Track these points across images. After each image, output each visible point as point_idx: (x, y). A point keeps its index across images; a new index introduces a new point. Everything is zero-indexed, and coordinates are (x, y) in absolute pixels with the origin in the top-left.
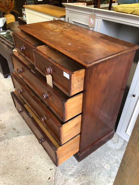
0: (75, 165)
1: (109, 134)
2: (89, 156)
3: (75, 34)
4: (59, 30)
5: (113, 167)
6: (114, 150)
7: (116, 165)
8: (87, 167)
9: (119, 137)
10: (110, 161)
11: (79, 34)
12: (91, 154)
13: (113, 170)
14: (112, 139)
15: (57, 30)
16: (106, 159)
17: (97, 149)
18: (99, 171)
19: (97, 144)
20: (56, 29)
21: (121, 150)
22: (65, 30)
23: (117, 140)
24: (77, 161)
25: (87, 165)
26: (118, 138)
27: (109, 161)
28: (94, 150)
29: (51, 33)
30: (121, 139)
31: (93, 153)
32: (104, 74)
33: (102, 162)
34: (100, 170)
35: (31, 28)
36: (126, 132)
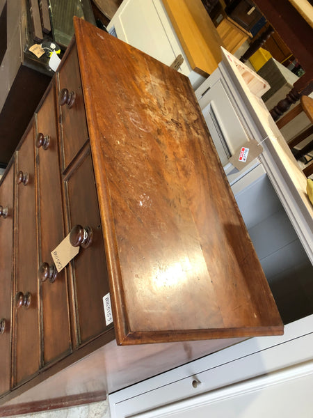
3: (183, 168)
4: (157, 118)
11: (192, 174)
15: (153, 116)
20: (153, 109)
22: (170, 131)
29: (132, 117)
35: (100, 54)
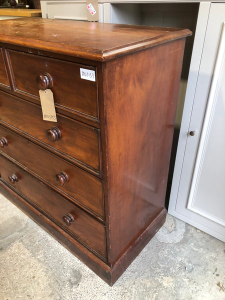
0: (105, 294)
1: (158, 216)
2: (129, 268)
5: (179, 280)
6: (172, 245)
7: (183, 274)
8: (129, 293)
9: (175, 218)
10: (171, 269)
12: (132, 263)
13: (180, 286)
14: (165, 225)
16: (162, 266)
17: (140, 250)
18: (155, 296)
19: (140, 240)
21: (184, 242)
23: (173, 226)
24: (108, 285)
25: (130, 288)
26: (175, 221)
27: (168, 269)
28: (136, 254)
30: (180, 222)
31: (136, 260)
32: (137, 85)
33: (155, 274)
34: (155, 292)
36: (186, 207)
